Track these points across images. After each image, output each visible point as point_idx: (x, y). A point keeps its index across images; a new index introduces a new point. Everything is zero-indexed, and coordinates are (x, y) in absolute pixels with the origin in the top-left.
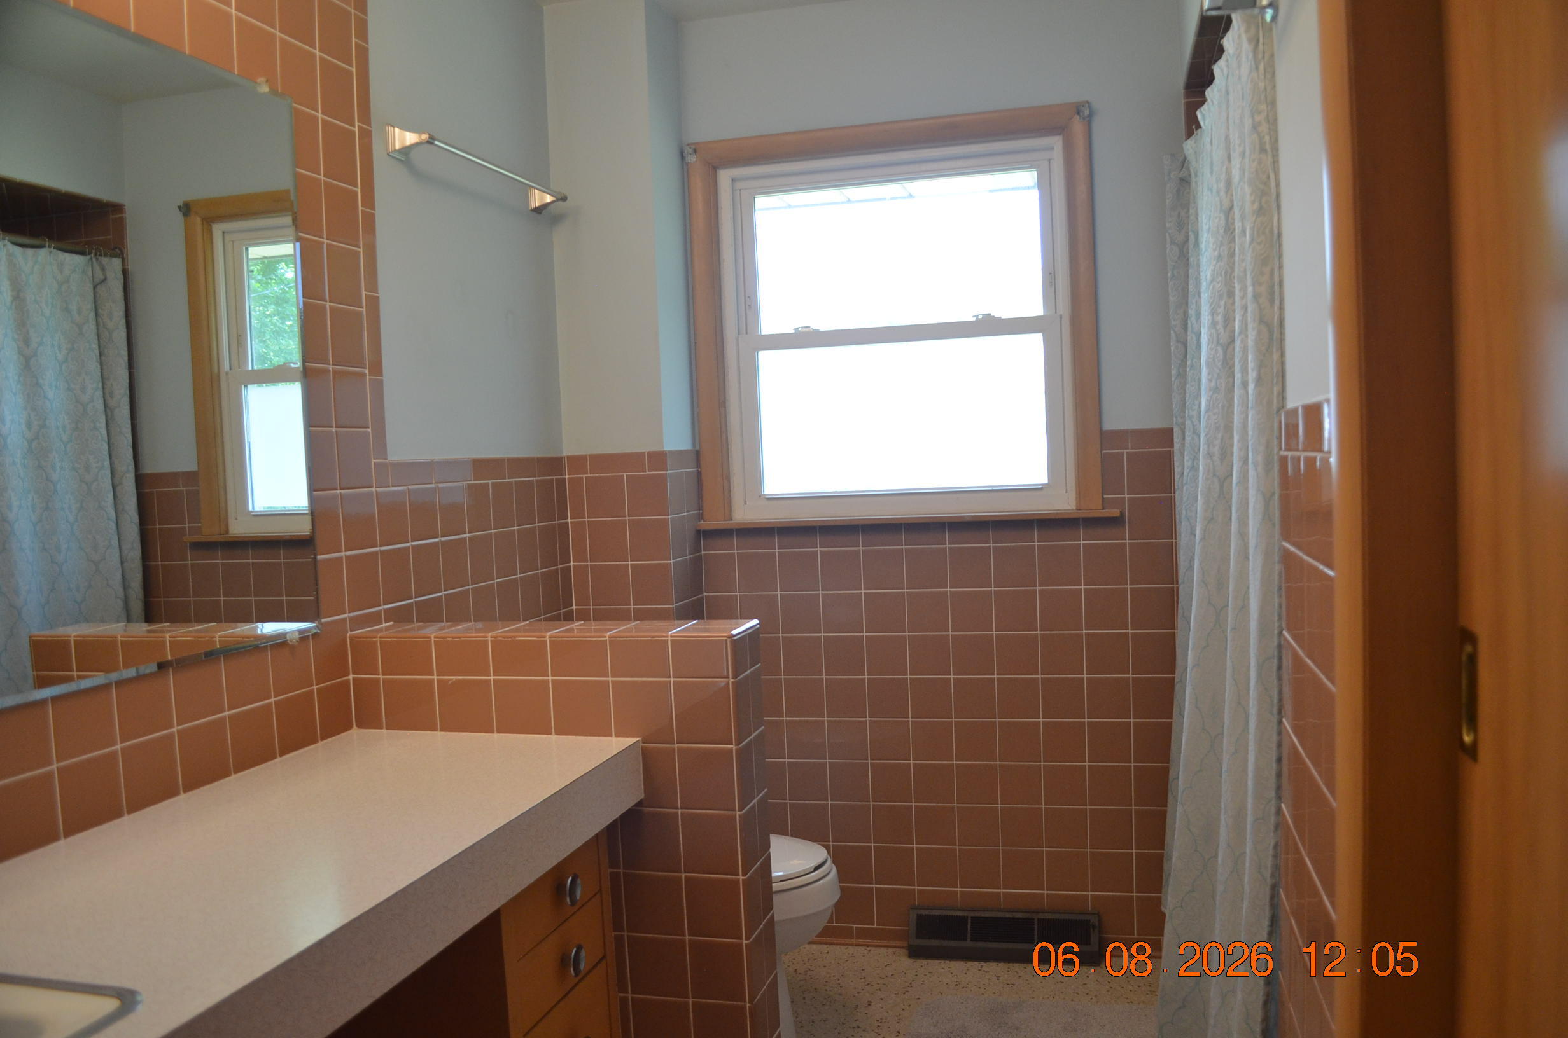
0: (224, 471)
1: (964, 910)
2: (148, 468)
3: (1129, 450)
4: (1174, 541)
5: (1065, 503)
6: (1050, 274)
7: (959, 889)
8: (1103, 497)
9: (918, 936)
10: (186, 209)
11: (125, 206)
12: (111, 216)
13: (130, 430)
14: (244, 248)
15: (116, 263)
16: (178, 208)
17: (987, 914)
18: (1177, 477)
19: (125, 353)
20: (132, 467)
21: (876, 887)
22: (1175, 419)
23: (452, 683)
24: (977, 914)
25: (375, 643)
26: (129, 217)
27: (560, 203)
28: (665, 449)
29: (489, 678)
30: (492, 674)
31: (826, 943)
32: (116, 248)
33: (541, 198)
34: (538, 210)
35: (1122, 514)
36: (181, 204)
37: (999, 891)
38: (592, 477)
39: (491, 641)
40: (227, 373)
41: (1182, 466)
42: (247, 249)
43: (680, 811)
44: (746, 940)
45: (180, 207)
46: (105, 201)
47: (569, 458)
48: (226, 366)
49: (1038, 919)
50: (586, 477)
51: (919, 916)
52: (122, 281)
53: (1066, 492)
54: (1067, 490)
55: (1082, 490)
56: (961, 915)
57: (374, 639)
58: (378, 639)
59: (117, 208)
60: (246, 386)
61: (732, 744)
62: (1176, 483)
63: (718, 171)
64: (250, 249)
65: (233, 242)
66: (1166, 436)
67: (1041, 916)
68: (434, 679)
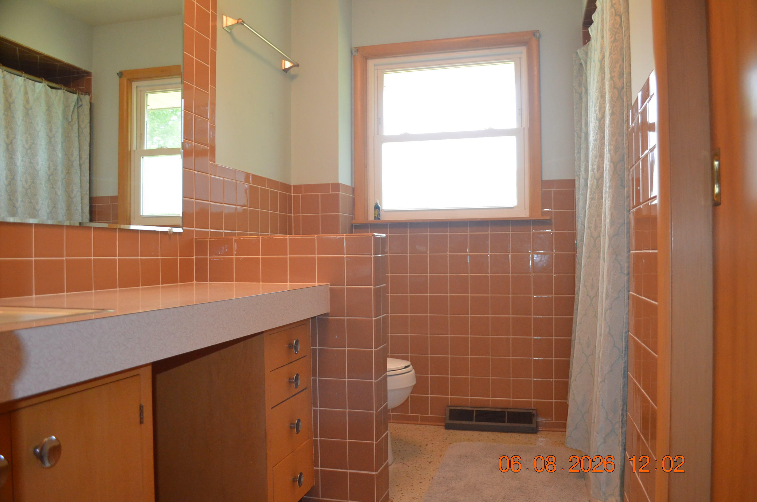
0: (130, 197)
1: (472, 407)
2: (94, 195)
3: (555, 189)
4: (575, 231)
5: (524, 214)
6: (519, 109)
7: (470, 397)
8: (542, 211)
9: (450, 419)
10: (121, 74)
11: (92, 73)
12: (85, 78)
13: (88, 175)
14: (146, 94)
15: (87, 97)
16: (117, 75)
17: (484, 409)
18: (577, 199)
19: (88, 139)
20: (88, 192)
21: (430, 397)
22: (576, 173)
23: (242, 259)
24: (478, 409)
25: (207, 241)
26: (93, 78)
27: (296, 68)
28: (339, 182)
29: (259, 256)
30: (261, 254)
31: (406, 423)
32: (86, 92)
33: (288, 65)
34: (286, 70)
35: (551, 220)
36: (118, 72)
37: (489, 398)
38: (304, 195)
39: (261, 239)
40: (134, 151)
41: (579, 195)
42: (147, 95)
43: (346, 318)
44: (375, 380)
45: (118, 73)
46: (83, 70)
47: (294, 186)
48: (134, 148)
49: (508, 412)
50: (301, 195)
51: (451, 410)
52: (89, 106)
53: (525, 209)
54: (525, 208)
55: (532, 208)
56: (471, 409)
57: (206, 239)
58: (208, 239)
59: (88, 74)
60: (143, 157)
61: (372, 286)
62: (576, 203)
63: (368, 60)
64: (148, 95)
65: (141, 91)
66: (572, 183)
67: (509, 410)
68: (233, 257)
